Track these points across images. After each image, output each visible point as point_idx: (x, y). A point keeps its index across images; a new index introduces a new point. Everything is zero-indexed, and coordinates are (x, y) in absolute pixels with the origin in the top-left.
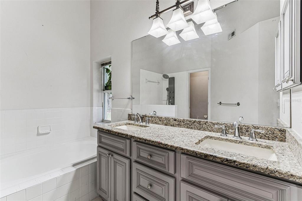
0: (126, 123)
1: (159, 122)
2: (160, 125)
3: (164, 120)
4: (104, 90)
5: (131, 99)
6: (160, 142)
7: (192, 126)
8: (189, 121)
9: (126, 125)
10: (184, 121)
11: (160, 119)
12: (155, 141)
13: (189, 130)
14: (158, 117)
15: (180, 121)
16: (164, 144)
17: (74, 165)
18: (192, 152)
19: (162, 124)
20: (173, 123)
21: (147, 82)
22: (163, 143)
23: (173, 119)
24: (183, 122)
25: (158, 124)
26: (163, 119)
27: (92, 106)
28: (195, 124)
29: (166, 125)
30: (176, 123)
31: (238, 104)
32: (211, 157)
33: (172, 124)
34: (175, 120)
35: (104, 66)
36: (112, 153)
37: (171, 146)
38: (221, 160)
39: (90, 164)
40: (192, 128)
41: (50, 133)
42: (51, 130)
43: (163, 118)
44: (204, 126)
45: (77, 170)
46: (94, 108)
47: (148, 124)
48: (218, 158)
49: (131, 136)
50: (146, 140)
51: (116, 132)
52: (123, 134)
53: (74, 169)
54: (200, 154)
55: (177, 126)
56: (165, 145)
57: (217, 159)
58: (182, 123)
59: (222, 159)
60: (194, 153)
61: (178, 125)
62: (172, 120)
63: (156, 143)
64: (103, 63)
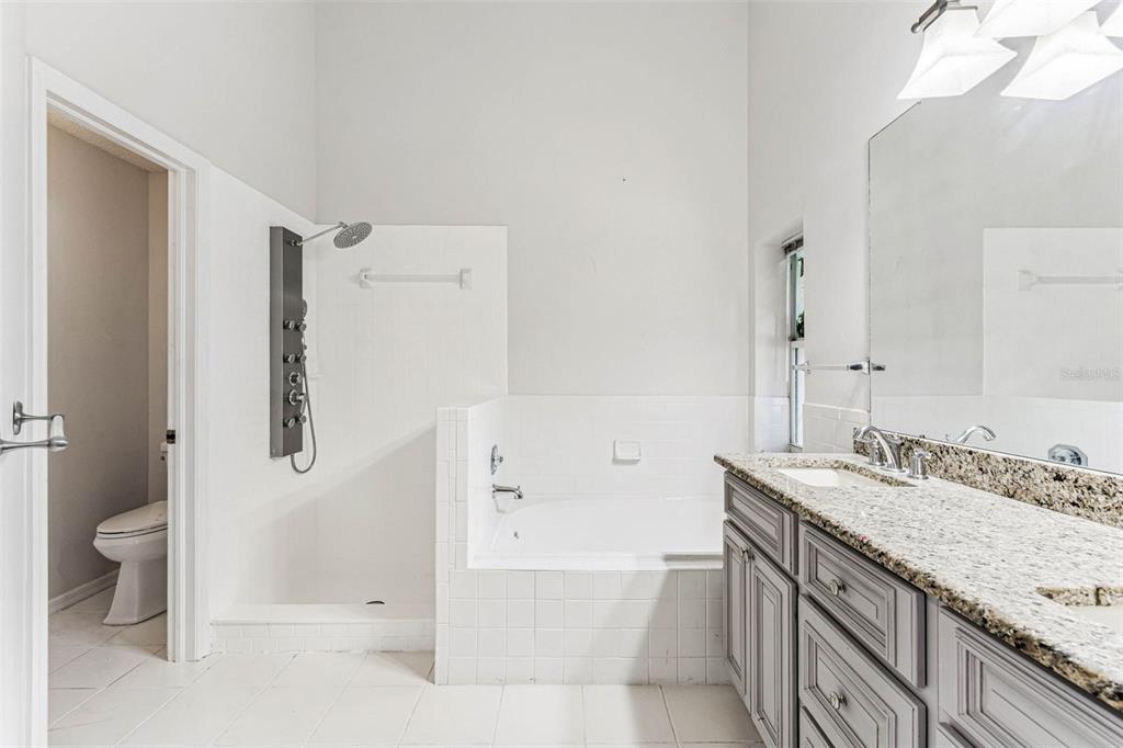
0: (837, 462)
1: (979, 478)
2: (983, 489)
3: (1002, 468)
4: (794, 339)
5: (866, 371)
6: (865, 541)
9: (832, 467)
10: (1112, 491)
11: (983, 463)
12: (851, 532)
14: (970, 453)
15: (1090, 488)
16: (876, 550)
17: (669, 558)
18: (966, 609)
19: (993, 488)
20: (1048, 488)
21: (1033, 284)
22: (875, 546)
23: (1045, 469)
24: (1105, 493)
25: (973, 484)
26: (994, 463)
27: (752, 393)
29: (1012, 497)
30: (1065, 493)
32: (1045, 654)
33: (1041, 492)
34: (1059, 478)
35: (793, 253)
36: (754, 550)
37: (898, 564)
38: (1091, 685)
39: (709, 570)
41: (638, 461)
42: (640, 455)
43: (997, 462)
45: (672, 572)
46: (757, 398)
47: (921, 476)
48: (1076, 667)
49: (791, 500)
50: (826, 523)
51: (758, 482)
52: (771, 490)
53: (663, 567)
54: (997, 627)
55: (1071, 508)
56: (880, 556)
57: (1068, 671)
58: (1102, 498)
59: (1094, 681)
60: (975, 614)
61: (1074, 504)
62: (1039, 475)
63: (853, 540)
64: (790, 241)
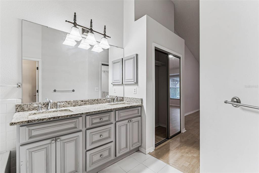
2: (69, 107)
7: (93, 103)
8: (92, 100)
13: (92, 105)
23: (80, 101)
24: (88, 101)
28: (95, 101)
30: (83, 103)
31: (73, 91)
34: (82, 101)
40: (93, 104)
44: (100, 101)
55: (84, 105)
